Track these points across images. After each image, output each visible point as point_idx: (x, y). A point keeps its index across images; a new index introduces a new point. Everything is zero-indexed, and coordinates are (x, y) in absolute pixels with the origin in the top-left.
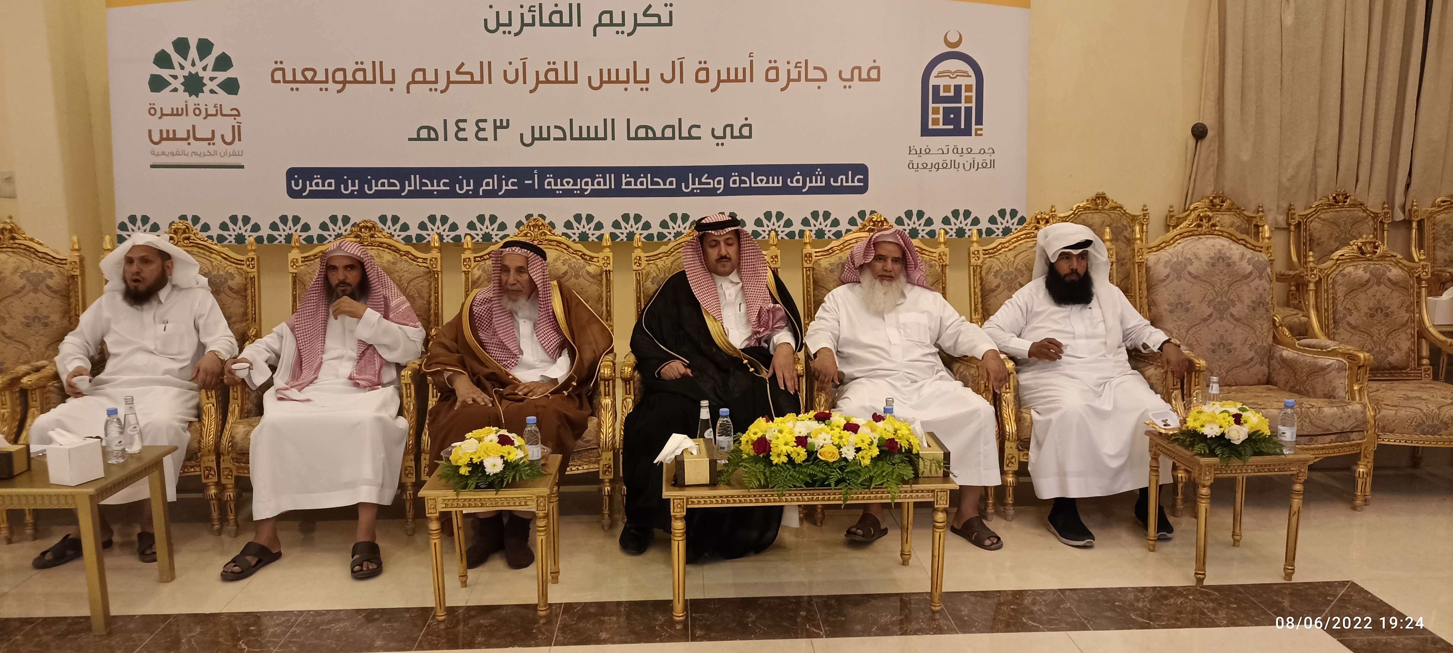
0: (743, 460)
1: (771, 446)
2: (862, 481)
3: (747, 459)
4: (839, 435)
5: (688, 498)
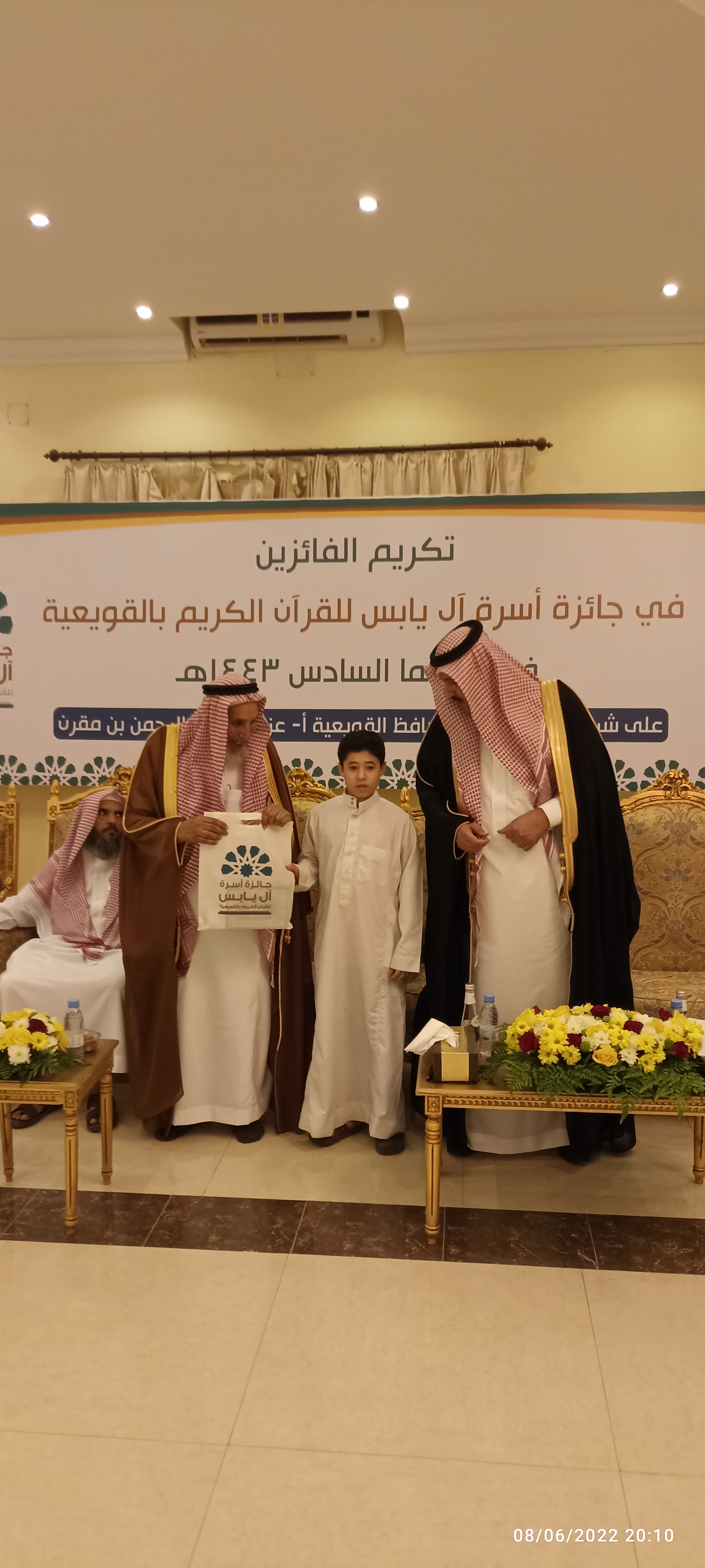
0: (508, 1057)
1: (539, 1042)
2: (645, 1091)
3: (512, 1055)
4: (619, 1035)
5: (444, 1097)
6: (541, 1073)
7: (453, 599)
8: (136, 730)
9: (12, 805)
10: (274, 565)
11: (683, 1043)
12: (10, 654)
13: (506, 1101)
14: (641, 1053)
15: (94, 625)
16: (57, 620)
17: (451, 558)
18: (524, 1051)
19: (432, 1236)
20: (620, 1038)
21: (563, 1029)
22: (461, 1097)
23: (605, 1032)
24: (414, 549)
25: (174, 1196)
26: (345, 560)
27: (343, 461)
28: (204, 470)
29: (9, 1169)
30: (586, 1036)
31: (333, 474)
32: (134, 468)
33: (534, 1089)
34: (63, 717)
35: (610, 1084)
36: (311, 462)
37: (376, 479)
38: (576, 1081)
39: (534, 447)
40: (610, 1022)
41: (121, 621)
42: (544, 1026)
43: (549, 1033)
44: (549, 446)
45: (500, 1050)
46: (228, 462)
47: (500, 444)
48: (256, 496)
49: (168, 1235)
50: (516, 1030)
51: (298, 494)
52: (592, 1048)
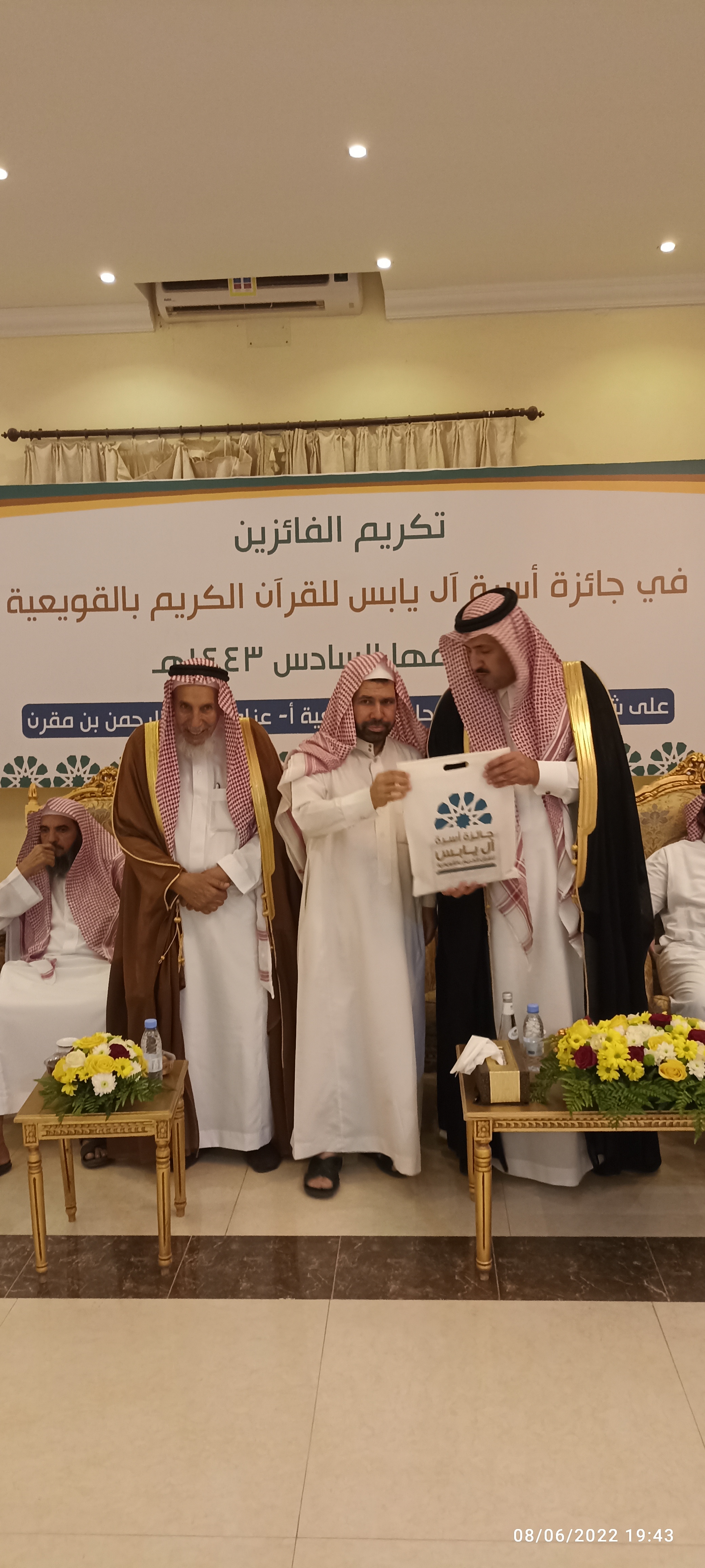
0: (562, 1073)
1: (598, 1057)
3: (565, 1072)
4: (684, 1046)
5: (494, 1121)
6: (602, 1090)
7: (445, 579)
8: (111, 726)
10: (254, 547)
13: (562, 1123)
15: (63, 615)
16: (22, 611)
17: (442, 535)
18: (580, 1067)
19: (483, 1272)
20: (686, 1049)
21: (623, 1042)
22: (512, 1120)
23: (669, 1043)
24: (402, 526)
25: (193, 1237)
26: (330, 539)
27: (324, 435)
28: (175, 447)
30: (649, 1049)
31: (313, 449)
32: (100, 446)
33: (595, 1108)
34: (33, 714)
35: (680, 1101)
36: (289, 436)
37: (360, 453)
38: (643, 1099)
39: (525, 416)
40: (673, 1031)
41: (91, 610)
42: (601, 1039)
43: (607, 1046)
44: (541, 415)
45: (550, 1065)
46: (200, 438)
47: (489, 413)
48: (232, 473)
49: (194, 1283)
50: (569, 1043)
51: (276, 470)
52: (657, 1062)
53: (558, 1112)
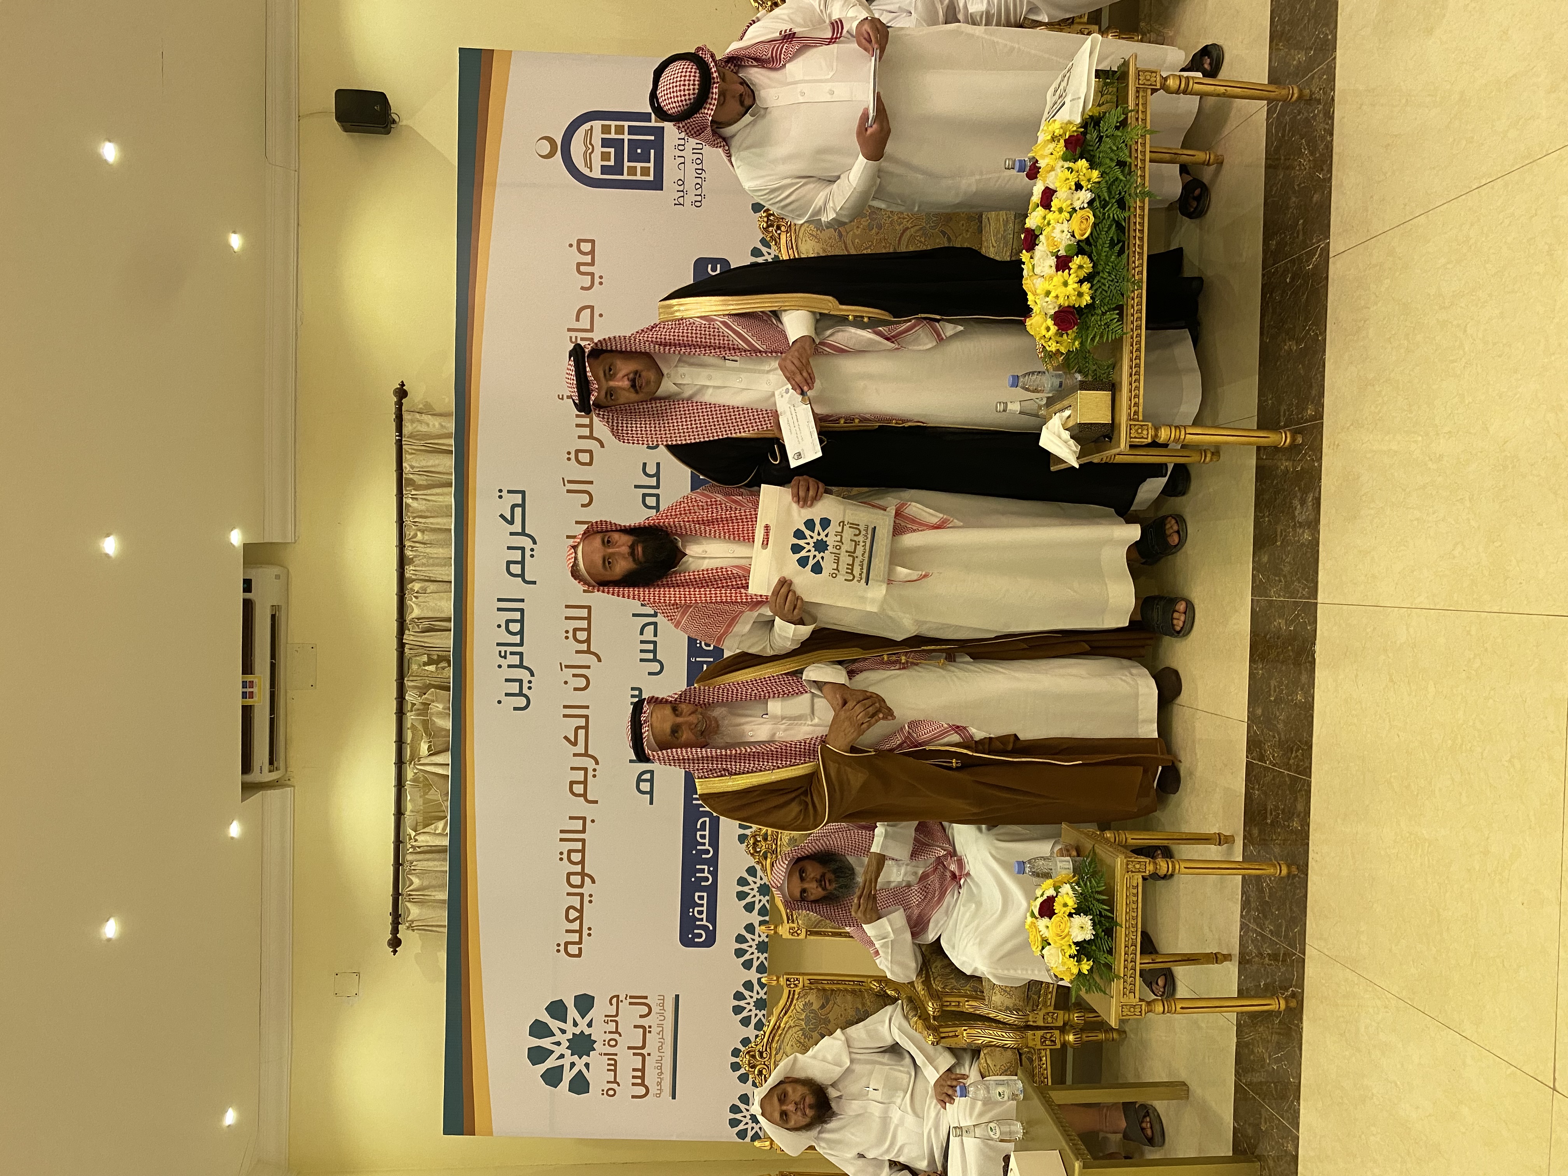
0: (1082, 347)
1: (1066, 305)
2: (1124, 176)
3: (1081, 343)
4: (1057, 213)
5: (1131, 420)
6: (1102, 302)
7: (569, 491)
8: (708, 852)
9: (788, 980)
10: (525, 691)
11: (1065, 141)
12: (618, 997)
13: (1135, 347)
14: (1079, 187)
15: (586, 899)
16: (580, 942)
17: (523, 493)
18: (1076, 324)
19: (1293, 439)
20: (1061, 210)
21: (1051, 278)
22: (1131, 400)
23: (1054, 228)
24: (512, 534)
25: (1247, 757)
26: (522, 611)
27: (411, 613)
28: (415, 772)
29: (1216, 958)
30: (1059, 251)
31: (426, 624)
32: (411, 850)
33: (1120, 309)
34: (690, 936)
35: (1115, 216)
36: (411, 649)
37: (432, 576)
38: (1112, 256)
39: (403, 401)
40: (1042, 226)
41: (583, 868)
42: (1047, 303)
43: (1054, 296)
44: (403, 385)
45: (1073, 361)
46: (408, 744)
47: (398, 438)
48: (446, 712)
49: (1296, 753)
50: (1051, 339)
51: (446, 665)
52: (1073, 242)
53: (1124, 350)
